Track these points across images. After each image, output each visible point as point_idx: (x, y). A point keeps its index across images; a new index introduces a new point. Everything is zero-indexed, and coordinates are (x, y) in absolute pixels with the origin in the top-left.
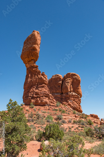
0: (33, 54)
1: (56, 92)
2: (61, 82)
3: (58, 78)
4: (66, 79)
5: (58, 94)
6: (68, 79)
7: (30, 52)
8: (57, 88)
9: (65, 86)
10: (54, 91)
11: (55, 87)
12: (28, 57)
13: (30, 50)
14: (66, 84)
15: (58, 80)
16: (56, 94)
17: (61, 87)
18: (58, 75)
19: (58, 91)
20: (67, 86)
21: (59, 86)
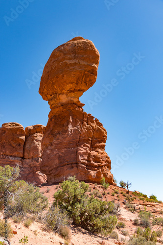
0: (88, 79)
1: (11, 154)
2: (23, 138)
3: (18, 129)
4: (35, 135)
5: (16, 158)
6: (38, 134)
7: (85, 74)
8: (14, 147)
9: (32, 145)
10: (8, 153)
11: (10, 145)
12: (77, 84)
13: (85, 71)
14: (34, 143)
15: (18, 133)
16: (11, 158)
17: (22, 146)
18: (19, 125)
19: (15, 154)
20: (37, 146)
21: (19, 145)
